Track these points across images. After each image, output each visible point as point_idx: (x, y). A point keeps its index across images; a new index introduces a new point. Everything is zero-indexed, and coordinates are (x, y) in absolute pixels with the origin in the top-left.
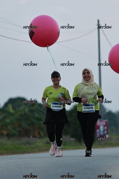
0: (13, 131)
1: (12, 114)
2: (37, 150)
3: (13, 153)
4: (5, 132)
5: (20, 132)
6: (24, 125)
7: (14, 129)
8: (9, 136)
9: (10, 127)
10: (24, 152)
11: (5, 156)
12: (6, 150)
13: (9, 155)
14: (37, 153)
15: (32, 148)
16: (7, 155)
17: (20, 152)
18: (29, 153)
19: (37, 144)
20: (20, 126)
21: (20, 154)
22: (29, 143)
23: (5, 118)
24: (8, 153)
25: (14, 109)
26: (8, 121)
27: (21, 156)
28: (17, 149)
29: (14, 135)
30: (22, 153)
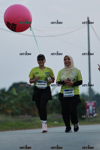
0: (17, 111)
1: (16, 97)
2: (37, 126)
3: (16, 129)
4: (10, 111)
5: (22, 111)
6: (26, 105)
7: (17, 109)
8: (13, 114)
9: (14, 107)
10: (25, 128)
11: (10, 132)
12: (10, 126)
13: (13, 130)
14: (36, 129)
15: (33, 125)
16: (12, 130)
17: (23, 128)
18: (30, 129)
19: (37, 121)
20: (22, 106)
21: (22, 130)
22: (30, 121)
23: (9, 99)
24: (13, 128)
25: (17, 92)
26: (12, 102)
27: (23, 131)
28: (20, 125)
29: (17, 114)
30: (24, 129)
